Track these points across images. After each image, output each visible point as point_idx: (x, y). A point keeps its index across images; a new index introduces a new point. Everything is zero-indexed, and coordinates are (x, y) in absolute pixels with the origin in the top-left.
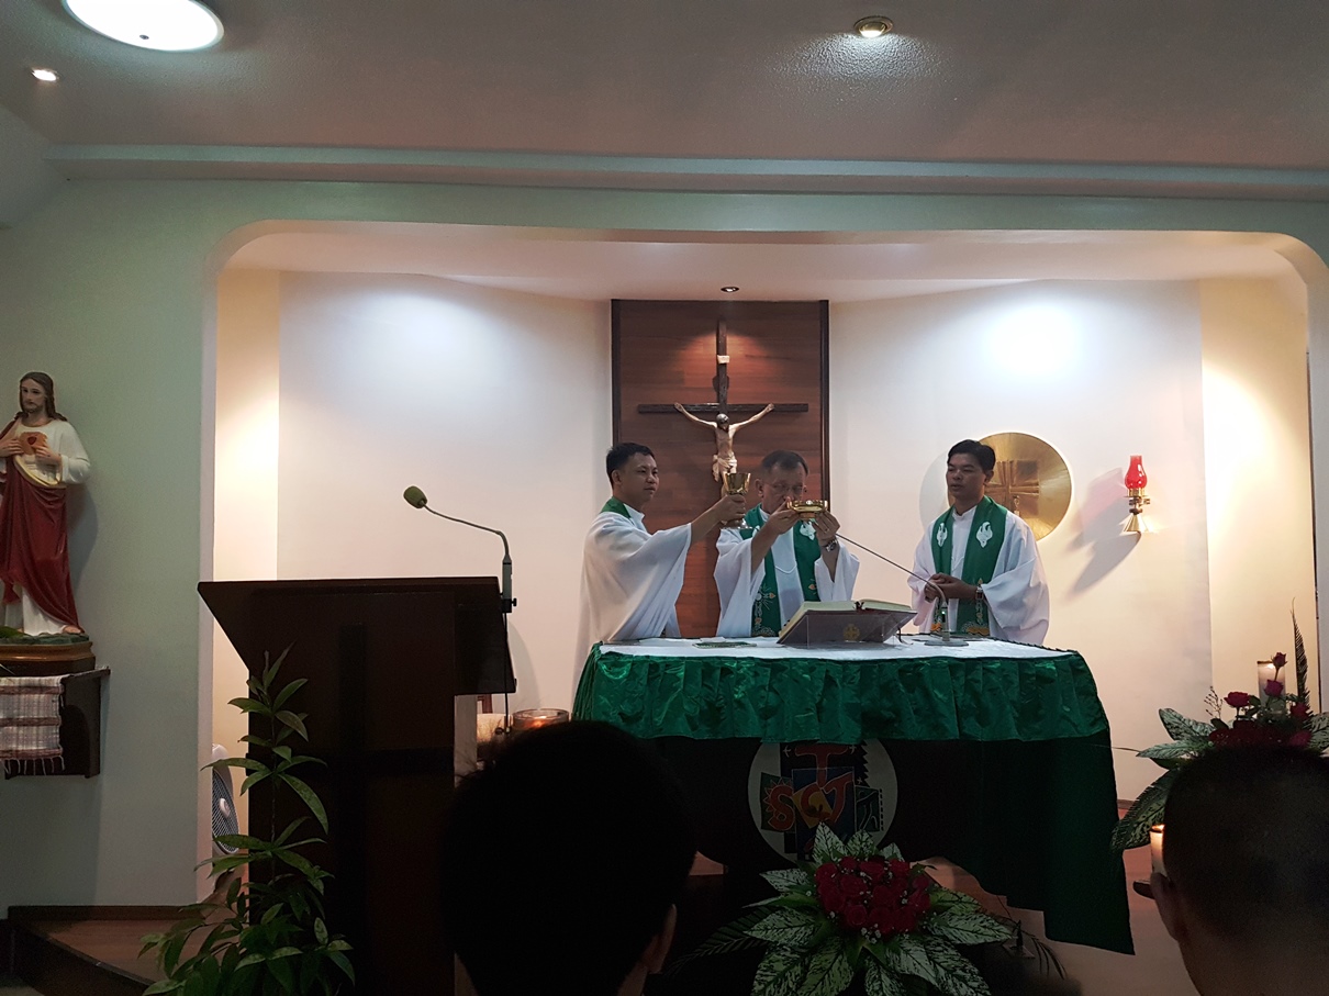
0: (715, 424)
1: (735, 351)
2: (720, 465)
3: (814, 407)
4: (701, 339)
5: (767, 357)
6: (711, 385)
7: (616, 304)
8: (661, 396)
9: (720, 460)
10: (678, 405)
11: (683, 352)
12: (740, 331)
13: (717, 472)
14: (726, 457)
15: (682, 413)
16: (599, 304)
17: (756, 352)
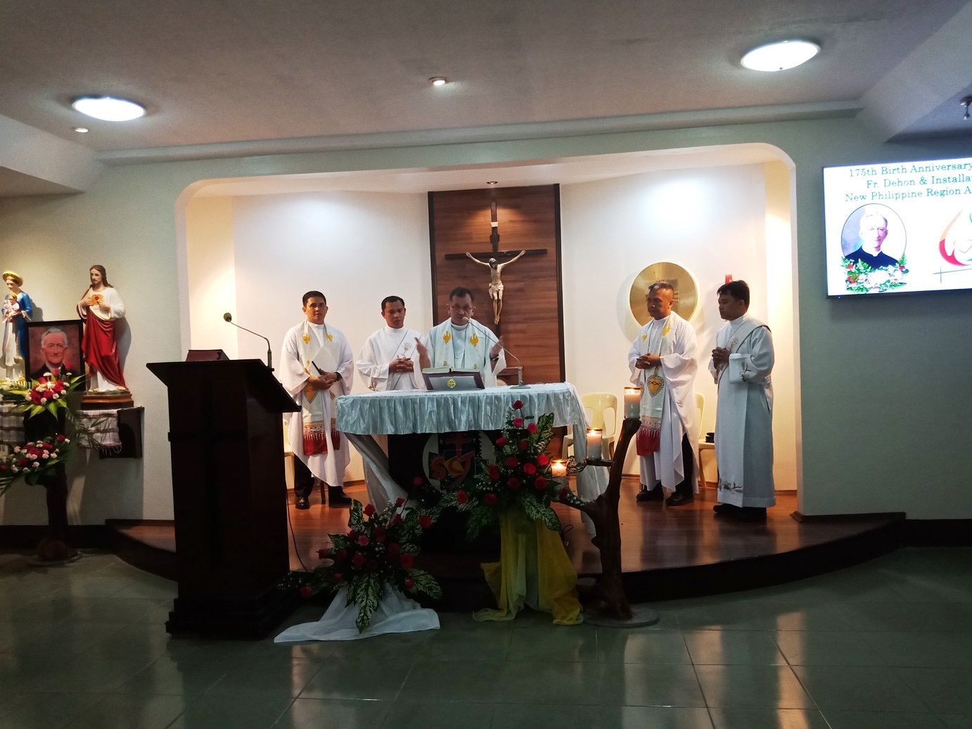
0: (488, 264)
1: (503, 218)
2: (493, 290)
3: (552, 250)
4: (482, 212)
5: (523, 221)
6: (489, 240)
7: (431, 195)
8: (457, 248)
9: (493, 286)
10: (468, 254)
11: (472, 221)
12: (506, 206)
13: (491, 293)
14: (496, 284)
15: (470, 258)
16: (421, 195)
17: (514, 218)
